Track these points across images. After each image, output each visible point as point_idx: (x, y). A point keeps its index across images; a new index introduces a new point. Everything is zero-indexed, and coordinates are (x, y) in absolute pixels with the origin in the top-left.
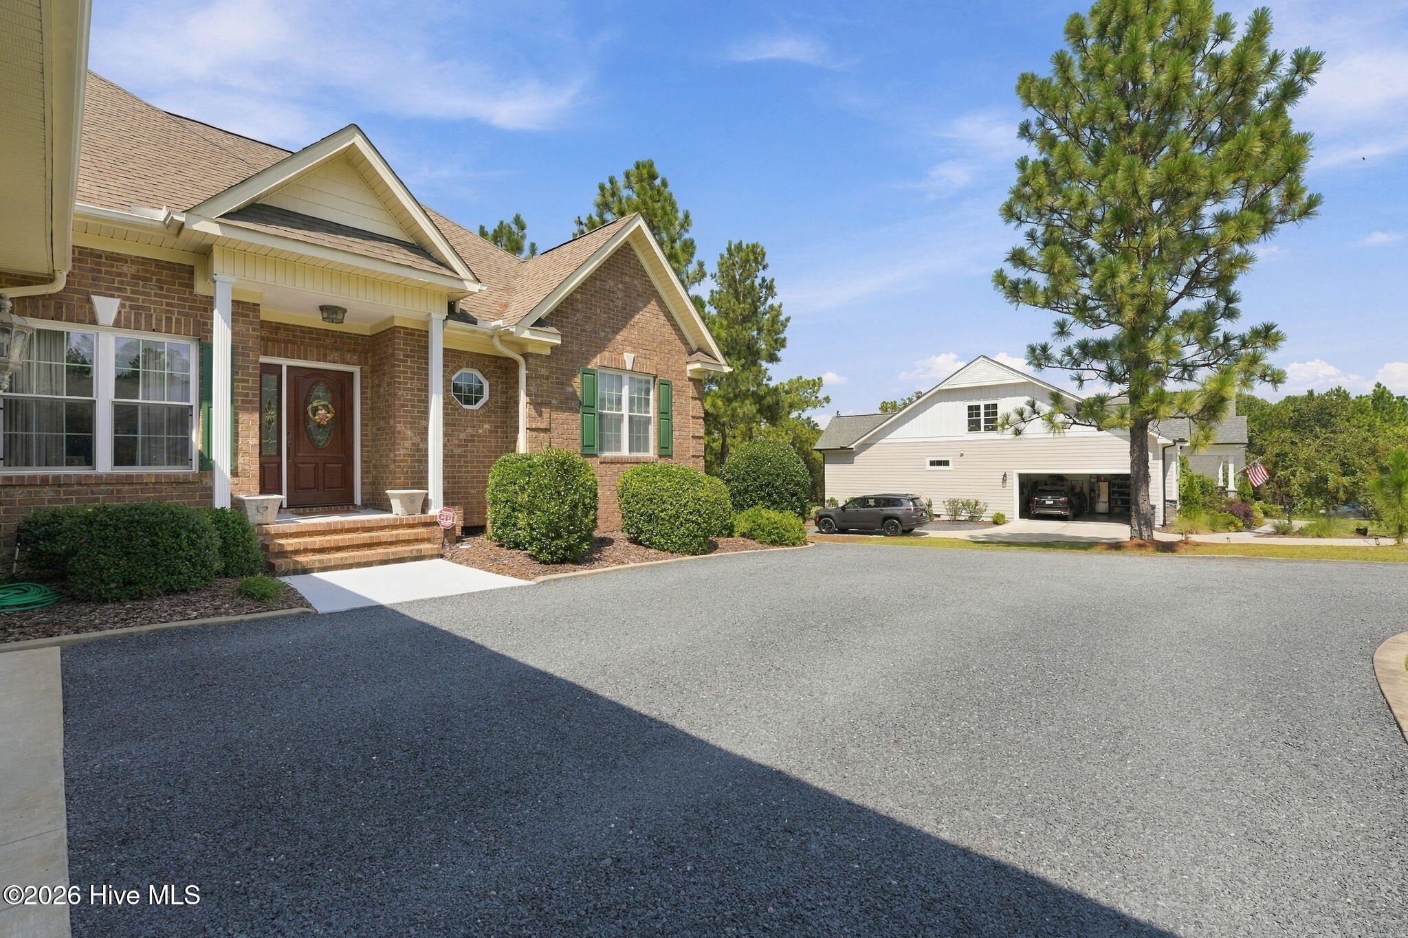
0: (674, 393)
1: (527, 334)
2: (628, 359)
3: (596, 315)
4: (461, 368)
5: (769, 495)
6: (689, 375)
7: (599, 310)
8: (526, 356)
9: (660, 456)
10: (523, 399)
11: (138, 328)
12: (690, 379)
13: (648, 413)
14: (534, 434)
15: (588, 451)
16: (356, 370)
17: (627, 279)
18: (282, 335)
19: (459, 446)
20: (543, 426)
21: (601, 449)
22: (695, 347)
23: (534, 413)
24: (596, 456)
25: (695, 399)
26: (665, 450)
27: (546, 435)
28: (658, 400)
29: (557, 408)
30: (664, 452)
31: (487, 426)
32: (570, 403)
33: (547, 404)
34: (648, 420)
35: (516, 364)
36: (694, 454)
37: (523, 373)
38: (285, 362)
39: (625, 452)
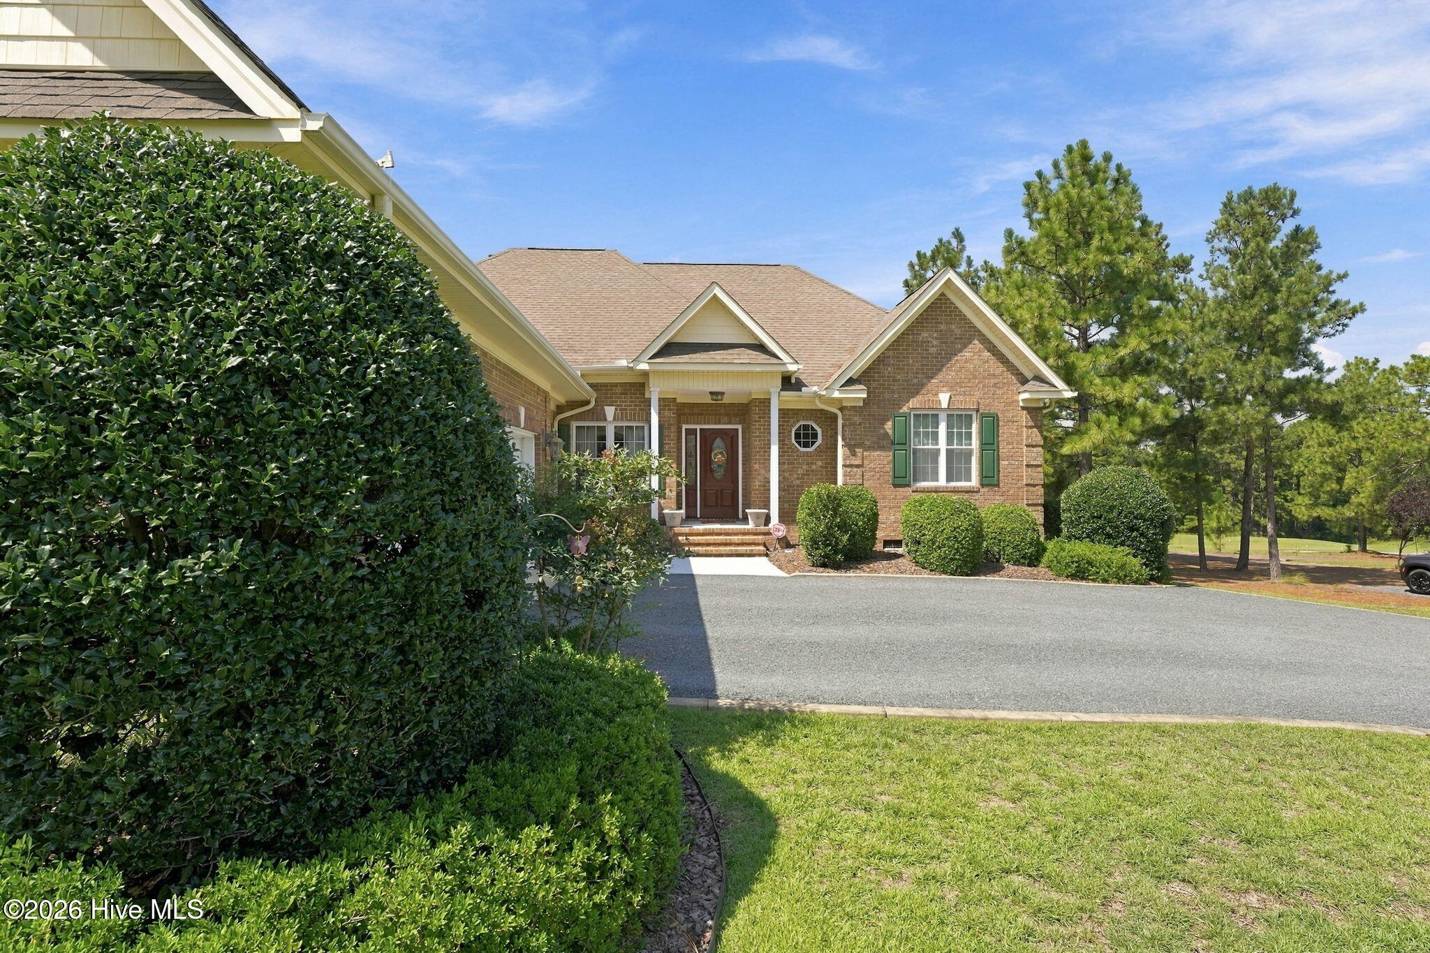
0: (1001, 423)
1: (836, 394)
2: (944, 398)
3: (908, 365)
4: (798, 421)
5: (1103, 528)
6: (1021, 404)
7: (911, 361)
8: (841, 409)
9: (983, 485)
10: (840, 442)
11: (622, 420)
12: (1023, 408)
13: (971, 445)
14: (848, 470)
15: (898, 481)
16: (739, 427)
17: (943, 327)
18: (696, 411)
19: (798, 479)
20: (858, 462)
21: (915, 481)
22: (1029, 375)
23: (848, 452)
24: (909, 486)
25: (1031, 427)
26: (990, 479)
27: (859, 470)
28: (981, 432)
29: (869, 448)
30: (986, 481)
31: (820, 463)
32: (883, 443)
33: (860, 445)
34: (970, 453)
35: (835, 417)
36: (1030, 482)
37: (840, 422)
38: (698, 427)
39: (942, 481)
